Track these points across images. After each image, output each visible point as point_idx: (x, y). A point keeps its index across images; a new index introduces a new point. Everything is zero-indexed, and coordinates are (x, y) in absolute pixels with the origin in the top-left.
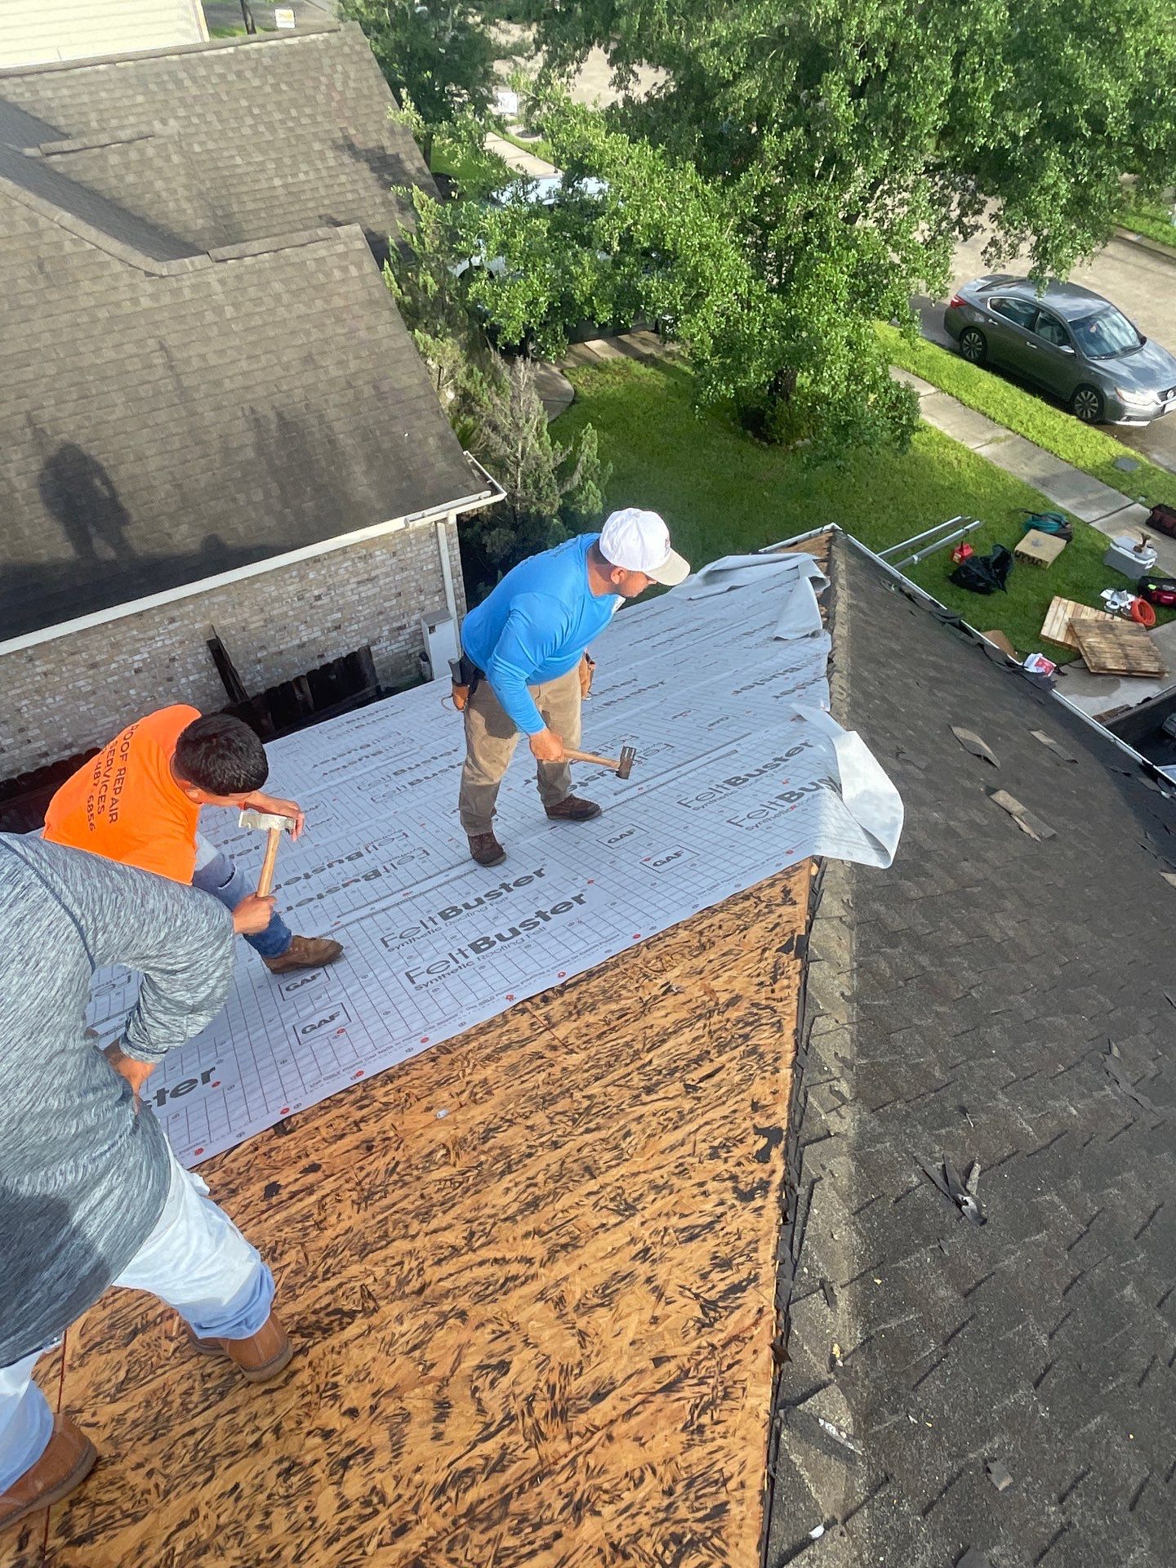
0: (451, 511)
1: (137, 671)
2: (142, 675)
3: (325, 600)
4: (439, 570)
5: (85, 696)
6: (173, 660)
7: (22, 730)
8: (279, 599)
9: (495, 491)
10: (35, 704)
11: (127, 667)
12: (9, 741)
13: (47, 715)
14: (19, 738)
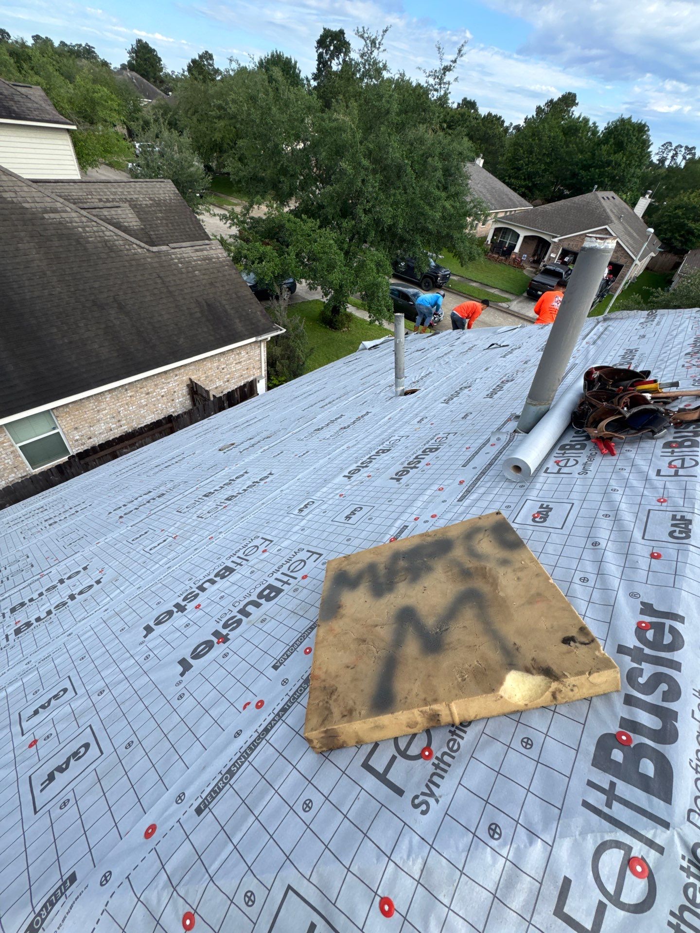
0: (268, 336)
1: (163, 396)
2: (164, 398)
3: (225, 370)
4: (260, 360)
5: (143, 407)
6: (175, 392)
7: (119, 421)
8: (211, 369)
9: (281, 330)
10: (125, 410)
11: (159, 394)
12: (114, 426)
13: (129, 415)
14: (118, 424)
